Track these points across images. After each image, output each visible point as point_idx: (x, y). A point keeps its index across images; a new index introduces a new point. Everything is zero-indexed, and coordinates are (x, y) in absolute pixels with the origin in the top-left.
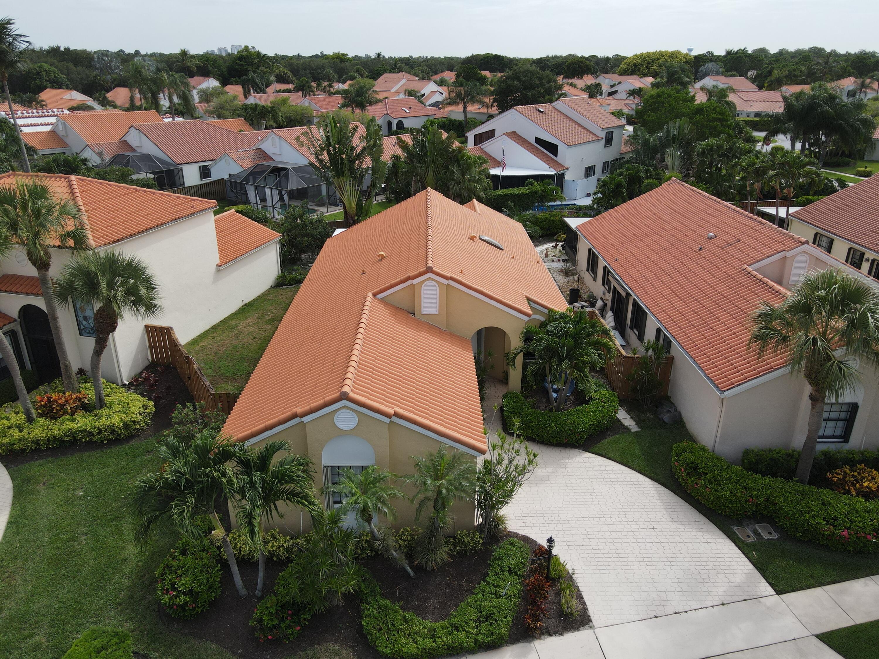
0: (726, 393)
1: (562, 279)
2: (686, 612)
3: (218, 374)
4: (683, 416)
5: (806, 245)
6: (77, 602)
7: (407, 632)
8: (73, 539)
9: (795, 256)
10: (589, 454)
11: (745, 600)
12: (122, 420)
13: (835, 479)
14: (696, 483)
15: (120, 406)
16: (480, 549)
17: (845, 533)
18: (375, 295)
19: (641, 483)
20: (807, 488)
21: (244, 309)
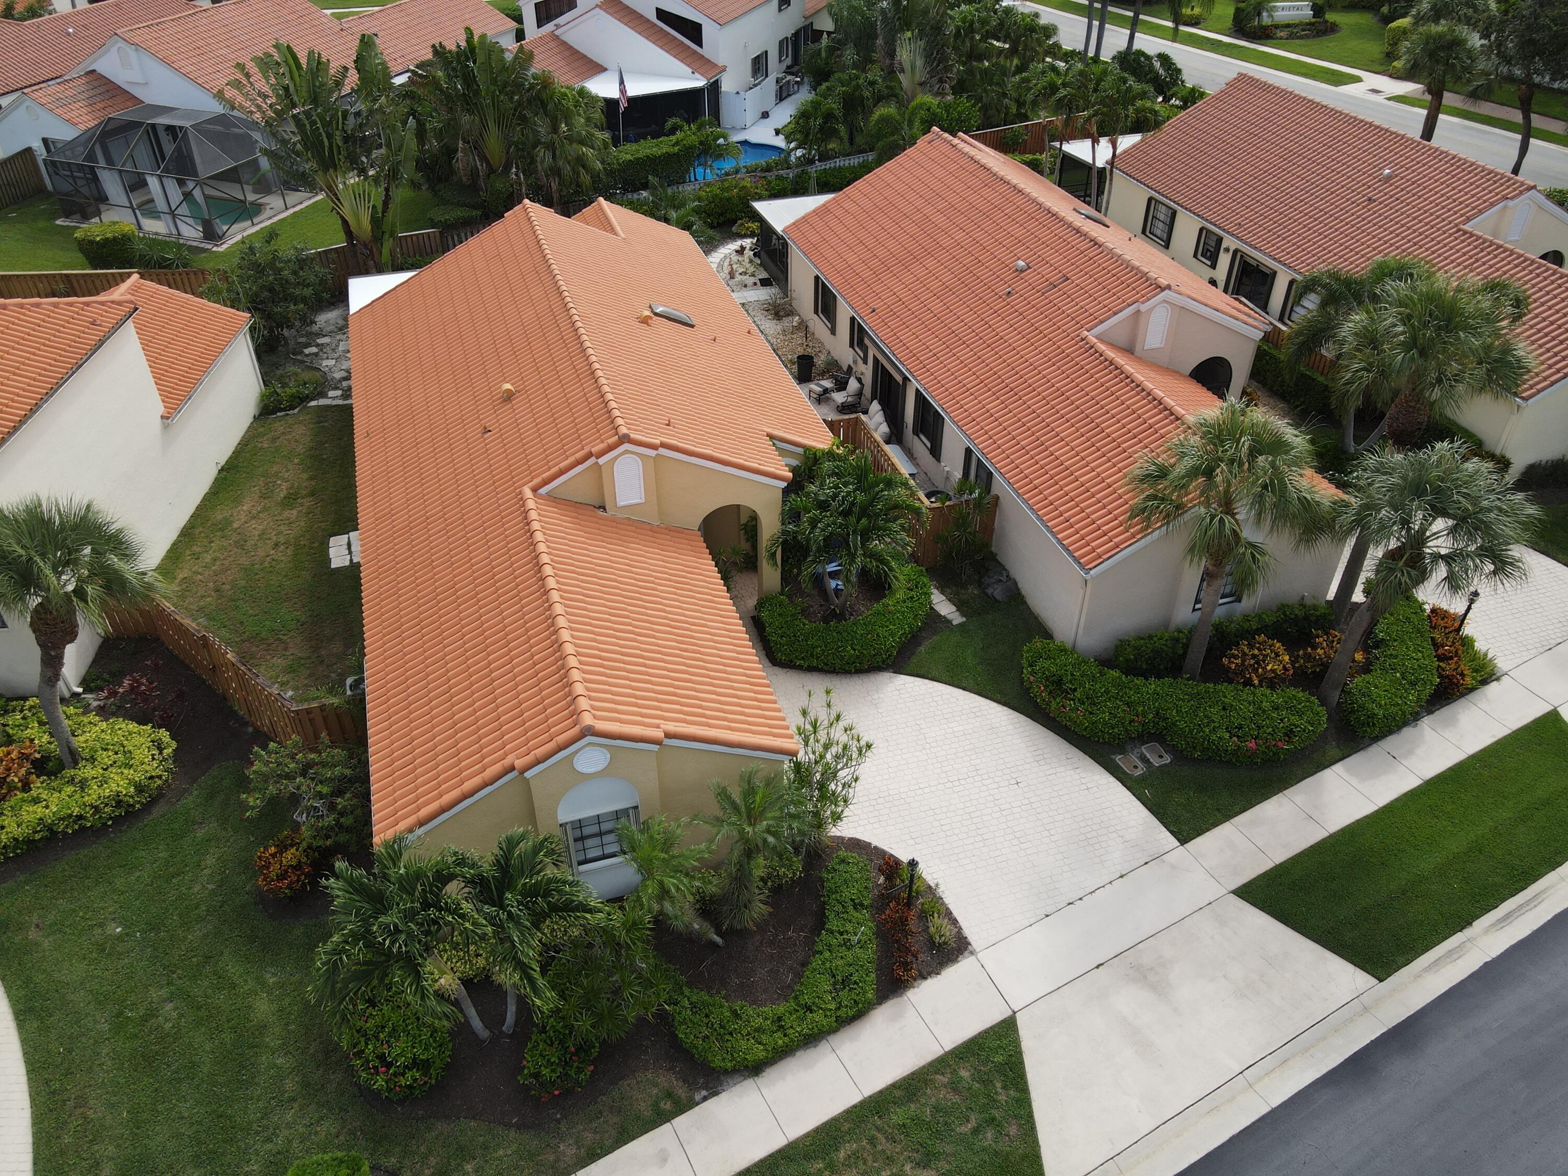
0: (1092, 572)
1: (771, 326)
2: (1081, 899)
3: (245, 636)
4: (1020, 585)
5: (1167, 291)
6: (221, 1116)
7: (744, 1032)
8: (152, 1013)
9: (1152, 309)
10: (902, 676)
11: (1146, 863)
12: (131, 782)
13: (1233, 666)
14: (1063, 706)
15: (110, 753)
16: (800, 876)
17: (1252, 745)
18: (535, 490)
19: (985, 712)
20: (1202, 687)
21: (225, 479)
